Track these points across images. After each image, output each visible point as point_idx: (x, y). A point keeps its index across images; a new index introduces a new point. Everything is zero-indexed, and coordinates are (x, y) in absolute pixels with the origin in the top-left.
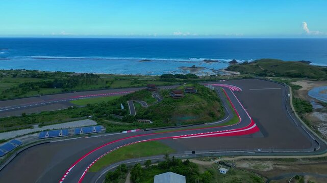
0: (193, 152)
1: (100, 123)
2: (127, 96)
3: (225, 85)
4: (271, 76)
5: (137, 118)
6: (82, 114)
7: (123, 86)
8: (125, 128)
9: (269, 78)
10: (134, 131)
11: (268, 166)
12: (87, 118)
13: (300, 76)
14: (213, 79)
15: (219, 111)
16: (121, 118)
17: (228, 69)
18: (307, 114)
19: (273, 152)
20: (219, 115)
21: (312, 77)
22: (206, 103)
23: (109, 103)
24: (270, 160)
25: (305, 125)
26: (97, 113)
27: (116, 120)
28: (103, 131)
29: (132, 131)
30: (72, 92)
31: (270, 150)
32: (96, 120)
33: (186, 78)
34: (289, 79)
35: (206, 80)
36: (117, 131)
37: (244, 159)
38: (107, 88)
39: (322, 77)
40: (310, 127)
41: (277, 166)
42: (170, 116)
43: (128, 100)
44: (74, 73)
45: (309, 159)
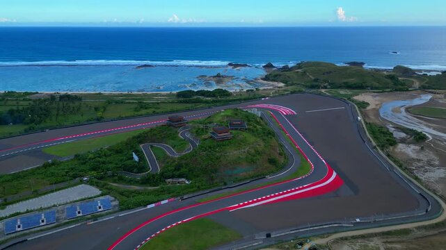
0: (268, 236)
1: (107, 191)
2: (139, 137)
3: (271, 106)
4: (325, 87)
5: (163, 177)
6: (71, 173)
7: (124, 116)
8: (151, 197)
9: (323, 91)
10: (166, 201)
12: (82, 182)
13: (361, 87)
14: (252, 97)
15: (280, 154)
16: (139, 177)
17: (266, 78)
18: (391, 148)
19: (375, 221)
20: (282, 160)
21: (376, 88)
22: (262, 144)
23: (110, 149)
24: (376, 235)
25: (398, 168)
26: (94, 169)
27: (130, 182)
28: (115, 206)
29: (163, 202)
30: (43, 130)
31: (372, 219)
32: (97, 186)
33: (214, 96)
34: (349, 92)
35: (245, 99)
36: (138, 205)
37: (342, 239)
38: (99, 120)
39: (388, 88)
40: (404, 170)
41: (389, 245)
42: (216, 171)
43: (140, 142)
44: (37, 93)
45: (425, 227)
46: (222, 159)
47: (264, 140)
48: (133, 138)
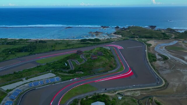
0: (106, 89)
1: (57, 75)
2: (67, 57)
3: (115, 45)
4: (137, 38)
5: (75, 71)
6: (46, 69)
7: (61, 49)
8: (71, 77)
9: (136, 39)
10: (76, 79)
11: (138, 93)
12: (49, 72)
13: (150, 38)
14: (108, 42)
15: (114, 64)
16: (67, 71)
17: (115, 33)
18: (154, 62)
19: (140, 86)
20: (114, 66)
21: (157, 38)
23: (58, 61)
24: (139, 90)
25: (153, 69)
26: (53, 68)
27: (65, 72)
28: (60, 80)
29: (75, 79)
30: (35, 54)
31: (139, 85)
32: (54, 73)
33: (94, 41)
34: (146, 40)
35: (105, 43)
36: (67, 80)
37: (128, 91)
38: (53, 50)
39: (162, 38)
40: (155, 70)
41: (142, 93)
42: (92, 69)
43: (68, 59)
44: (30, 39)
45: (155, 88)
46: (94, 66)
47: (108, 59)
48: (65, 58)
